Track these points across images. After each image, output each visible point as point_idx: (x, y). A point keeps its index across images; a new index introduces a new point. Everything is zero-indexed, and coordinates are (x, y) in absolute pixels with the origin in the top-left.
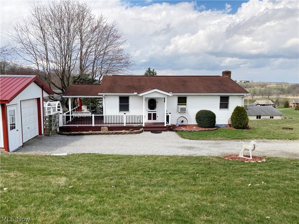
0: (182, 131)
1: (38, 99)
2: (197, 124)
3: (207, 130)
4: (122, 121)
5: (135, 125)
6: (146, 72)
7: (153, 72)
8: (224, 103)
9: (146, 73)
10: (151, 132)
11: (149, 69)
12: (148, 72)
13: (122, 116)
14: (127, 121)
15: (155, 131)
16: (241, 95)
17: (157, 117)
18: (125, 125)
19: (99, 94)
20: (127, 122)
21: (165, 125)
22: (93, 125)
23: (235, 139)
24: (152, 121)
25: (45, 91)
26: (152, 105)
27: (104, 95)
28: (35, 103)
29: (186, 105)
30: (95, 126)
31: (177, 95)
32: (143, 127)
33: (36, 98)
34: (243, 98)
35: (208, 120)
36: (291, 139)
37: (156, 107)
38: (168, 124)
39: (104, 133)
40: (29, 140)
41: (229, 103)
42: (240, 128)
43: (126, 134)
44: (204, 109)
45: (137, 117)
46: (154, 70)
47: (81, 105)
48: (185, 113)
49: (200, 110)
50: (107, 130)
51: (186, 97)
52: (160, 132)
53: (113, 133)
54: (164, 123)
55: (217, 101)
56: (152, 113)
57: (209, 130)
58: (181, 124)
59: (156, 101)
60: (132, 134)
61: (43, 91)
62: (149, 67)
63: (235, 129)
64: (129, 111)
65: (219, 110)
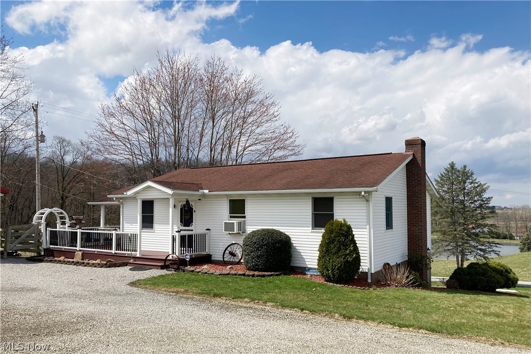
5: (127, 253)
29: (244, 217)
30: (80, 250)
31: (227, 196)
37: (193, 222)
41: (335, 214)
51: (244, 200)
55: (306, 210)
59: (193, 209)
63: (326, 281)
64: (152, 227)
65: (312, 232)
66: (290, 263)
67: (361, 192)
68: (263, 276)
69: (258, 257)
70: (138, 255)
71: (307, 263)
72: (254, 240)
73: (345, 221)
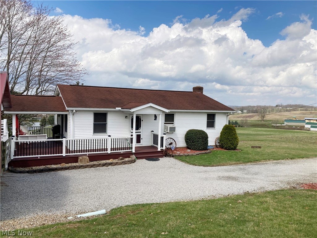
3: (204, 153)
4: (106, 146)
5: (122, 151)
8: (211, 122)
13: (106, 140)
14: (113, 145)
15: (151, 158)
16: (226, 113)
17: (142, 139)
18: (109, 152)
19: (67, 109)
20: (112, 147)
21: (159, 149)
22: (64, 154)
24: (138, 145)
27: (74, 111)
29: (173, 123)
30: (66, 156)
31: (164, 112)
32: (134, 153)
34: (228, 116)
35: (203, 141)
37: (140, 127)
38: (162, 148)
41: (216, 121)
43: (119, 165)
44: (193, 128)
48: (173, 134)
49: (188, 130)
50: (88, 161)
51: (174, 114)
59: (140, 119)
64: (106, 132)
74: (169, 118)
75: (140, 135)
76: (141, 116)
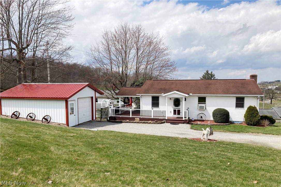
0: (197, 124)
1: (92, 98)
2: (213, 120)
5: (160, 118)
6: (204, 74)
7: (211, 74)
8: (240, 103)
9: (204, 76)
10: (171, 124)
11: (207, 72)
12: (206, 74)
14: (154, 115)
15: (174, 123)
16: (256, 97)
18: (152, 117)
19: (137, 94)
21: (184, 119)
22: (131, 116)
23: (233, 132)
24: (176, 116)
25: (97, 92)
26: (176, 103)
27: (140, 95)
28: (90, 99)
29: (205, 104)
30: (132, 117)
31: (198, 96)
32: (166, 120)
33: (91, 97)
34: (258, 99)
35: (221, 117)
36: (273, 134)
37: (180, 105)
39: (136, 122)
40: (84, 122)
41: (244, 103)
42: (251, 125)
45: (161, 112)
46: (212, 72)
47: (132, 103)
48: (204, 111)
50: (139, 120)
51: (206, 97)
52: (178, 123)
53: (141, 122)
54: (183, 117)
55: (234, 101)
56: (177, 109)
57: (220, 125)
58: (200, 119)
59: (180, 100)
60: (155, 124)
61: (96, 92)
62: (207, 70)
63: (247, 125)
64: (159, 107)
65: (235, 109)
66: (229, 120)
67: (258, 96)
68: (227, 125)
69: (223, 119)
70: (166, 119)
71: (233, 119)
72: (222, 112)
73: (254, 106)
74: (202, 100)
75: (180, 110)
76: (180, 98)
